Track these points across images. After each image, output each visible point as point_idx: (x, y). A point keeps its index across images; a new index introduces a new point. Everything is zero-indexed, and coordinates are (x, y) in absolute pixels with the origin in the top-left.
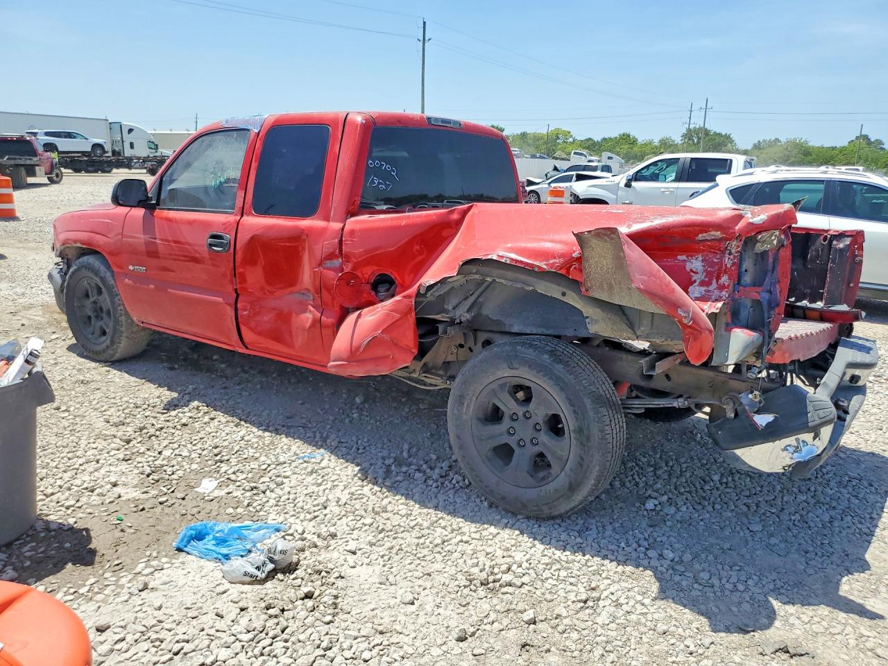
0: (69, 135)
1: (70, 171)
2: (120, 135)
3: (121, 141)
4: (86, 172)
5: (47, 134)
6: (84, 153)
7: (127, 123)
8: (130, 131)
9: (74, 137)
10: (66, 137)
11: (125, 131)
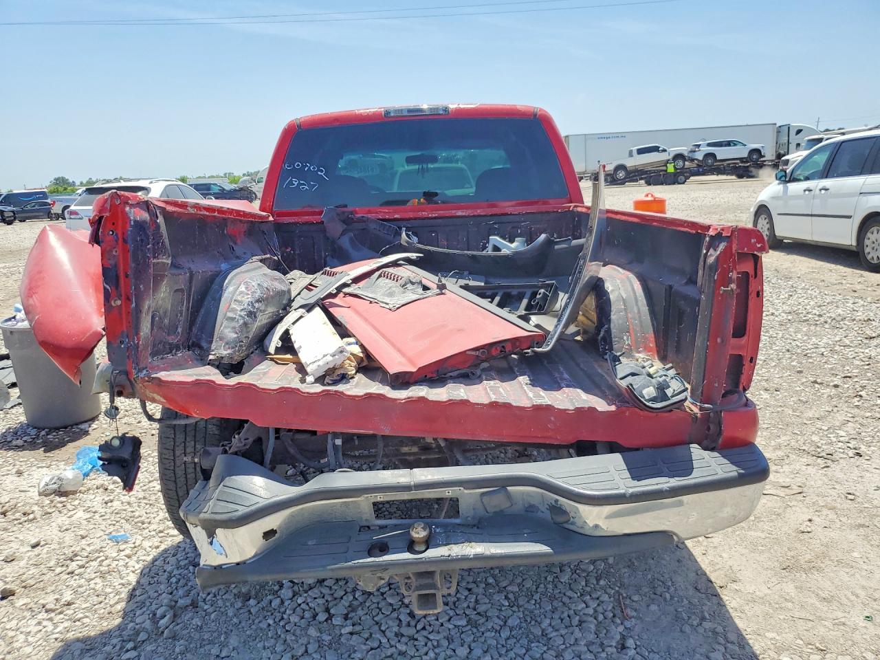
0: (728, 144)
1: (734, 177)
2: (787, 138)
3: (787, 144)
4: (747, 178)
5: (709, 145)
6: (741, 160)
7: (796, 124)
8: (799, 132)
9: (735, 145)
10: (726, 146)
11: (793, 132)
